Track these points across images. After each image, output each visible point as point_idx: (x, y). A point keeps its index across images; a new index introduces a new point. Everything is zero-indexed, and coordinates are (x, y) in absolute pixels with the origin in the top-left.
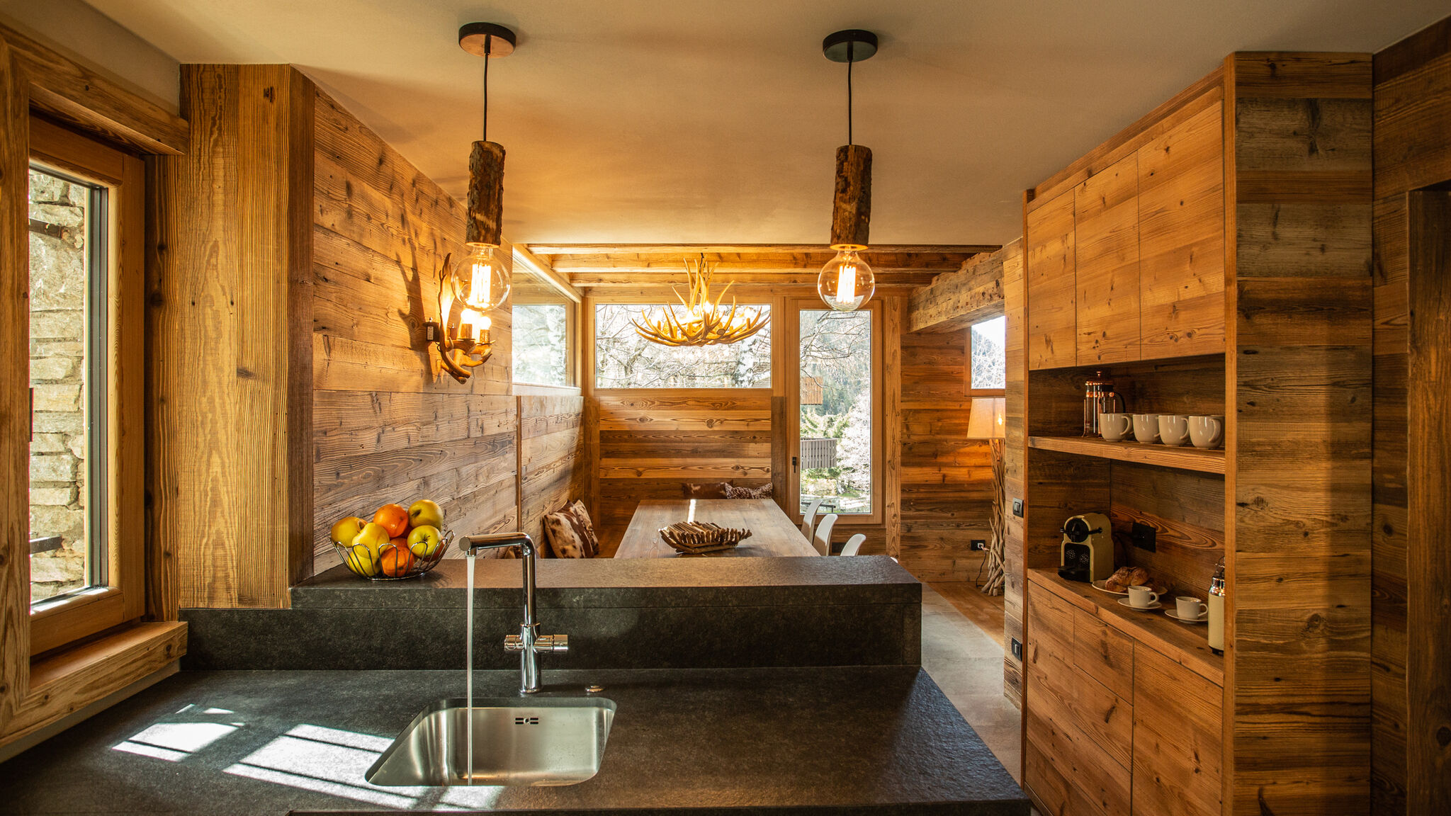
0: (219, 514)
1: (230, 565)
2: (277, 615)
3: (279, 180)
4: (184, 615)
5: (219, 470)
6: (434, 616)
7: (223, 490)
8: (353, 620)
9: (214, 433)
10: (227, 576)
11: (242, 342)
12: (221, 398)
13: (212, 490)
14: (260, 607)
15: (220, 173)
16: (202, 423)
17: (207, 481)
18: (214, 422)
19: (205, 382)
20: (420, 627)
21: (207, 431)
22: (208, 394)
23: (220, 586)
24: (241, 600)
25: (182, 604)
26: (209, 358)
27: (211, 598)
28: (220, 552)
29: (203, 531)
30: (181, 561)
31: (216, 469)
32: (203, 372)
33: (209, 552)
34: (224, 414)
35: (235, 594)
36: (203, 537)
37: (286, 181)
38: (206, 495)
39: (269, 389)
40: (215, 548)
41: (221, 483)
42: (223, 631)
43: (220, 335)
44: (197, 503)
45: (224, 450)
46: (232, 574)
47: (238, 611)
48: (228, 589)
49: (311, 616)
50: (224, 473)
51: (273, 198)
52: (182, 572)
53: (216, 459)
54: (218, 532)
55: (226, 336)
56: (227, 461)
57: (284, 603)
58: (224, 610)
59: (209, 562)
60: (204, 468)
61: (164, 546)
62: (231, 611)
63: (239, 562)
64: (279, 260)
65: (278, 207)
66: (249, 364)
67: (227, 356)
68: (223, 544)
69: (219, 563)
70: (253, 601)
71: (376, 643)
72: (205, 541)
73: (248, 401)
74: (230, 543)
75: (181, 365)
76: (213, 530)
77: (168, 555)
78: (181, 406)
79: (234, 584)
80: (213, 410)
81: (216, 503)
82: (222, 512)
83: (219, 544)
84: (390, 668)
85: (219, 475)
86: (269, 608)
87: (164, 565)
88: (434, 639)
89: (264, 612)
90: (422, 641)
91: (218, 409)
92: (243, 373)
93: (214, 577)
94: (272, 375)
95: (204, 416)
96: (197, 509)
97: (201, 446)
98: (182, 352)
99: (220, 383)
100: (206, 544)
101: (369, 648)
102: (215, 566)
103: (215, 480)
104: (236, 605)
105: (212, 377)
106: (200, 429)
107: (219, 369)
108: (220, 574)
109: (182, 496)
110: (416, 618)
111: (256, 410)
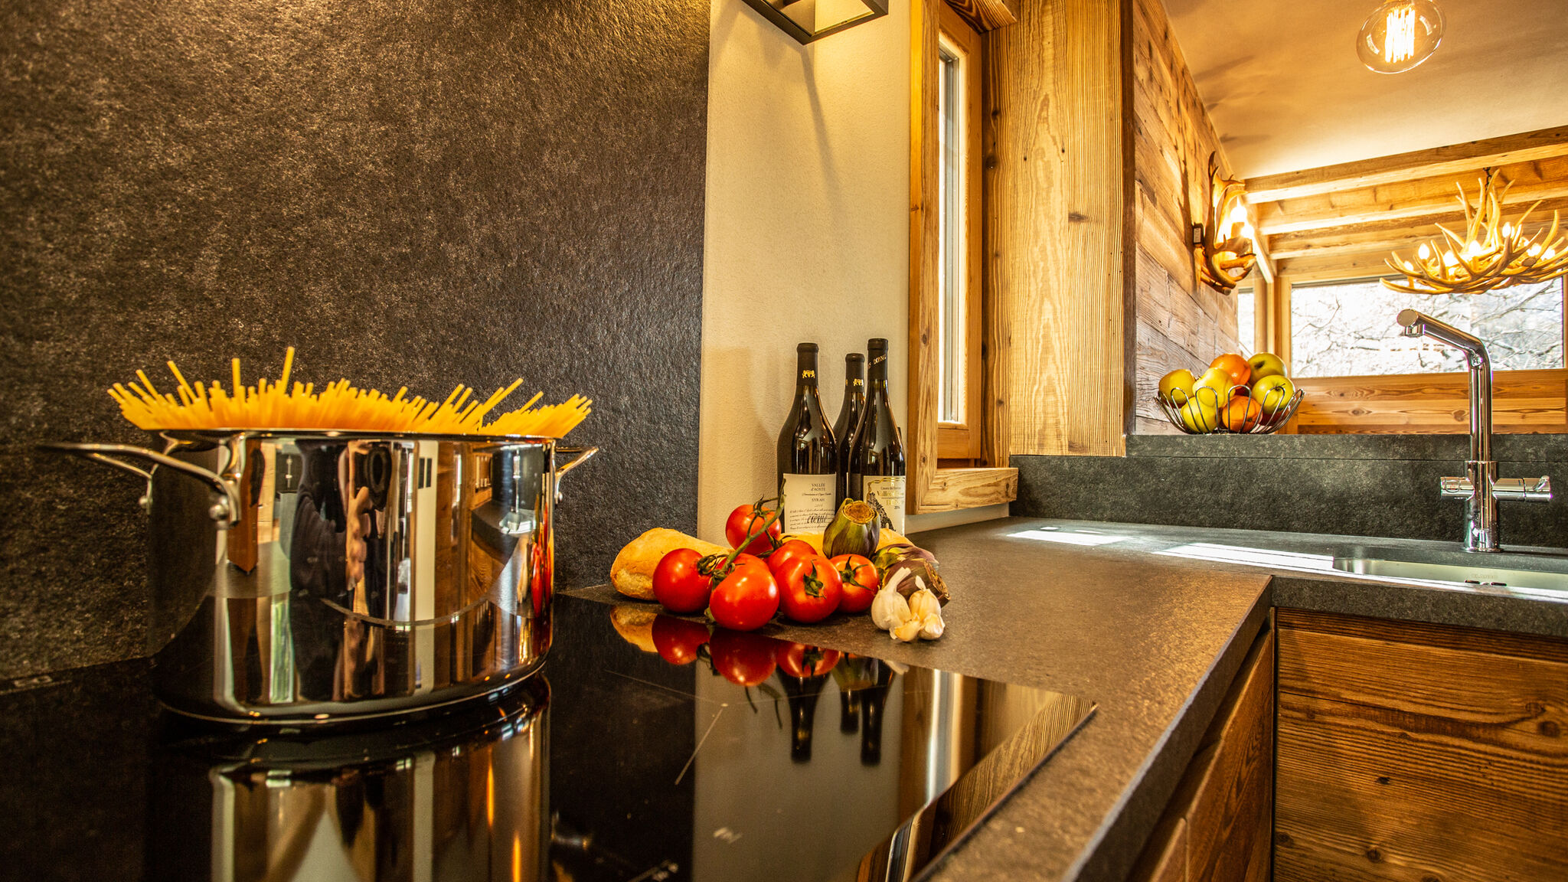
0: (1050, 361)
1: (1060, 411)
2: (1110, 463)
3: (1110, 19)
4: (1015, 461)
5: (1051, 317)
6: (1304, 467)
7: (1054, 336)
8: (1197, 470)
9: (1046, 281)
10: (1057, 423)
11: (1074, 187)
12: (1053, 245)
13: (1044, 337)
14: (1091, 454)
15: (1049, 29)
16: (1034, 272)
17: (1038, 329)
18: (1046, 270)
19: (1037, 233)
20: (1284, 480)
21: (1039, 280)
22: (1040, 243)
23: (1051, 433)
24: (1071, 447)
25: (1012, 451)
26: (1041, 208)
27: (1041, 445)
28: (1051, 399)
29: (1035, 378)
30: (1013, 409)
31: (1048, 315)
32: (1035, 222)
33: (1040, 399)
34: (1056, 261)
35: (1065, 442)
36: (1034, 384)
37: (1117, 16)
38: (1038, 342)
39: (1103, 233)
40: (1046, 395)
41: (1053, 330)
42: (1052, 479)
43: (1050, 184)
44: (1029, 351)
45: (1056, 297)
46: (1063, 421)
47: (1068, 458)
48: (1059, 436)
49: (1149, 465)
50: (1055, 319)
51: (1104, 38)
52: (1013, 419)
53: (1047, 306)
54: (1049, 379)
55: (1057, 184)
56: (1058, 306)
57: (1118, 449)
58: (1054, 457)
59: (1040, 409)
60: (1036, 316)
61: (996, 393)
62: (1061, 458)
63: (1070, 408)
64: (1112, 98)
65: (1110, 45)
66: (1081, 209)
67: (1059, 205)
68: (1054, 391)
69: (1050, 409)
70: (1083, 448)
71: (1226, 497)
72: (1036, 388)
73: (1081, 244)
74: (1061, 389)
75: (1014, 219)
76: (1045, 376)
77: (1000, 402)
78: (1014, 258)
79: (1065, 431)
80: (1045, 259)
81: (1047, 350)
82: (1054, 359)
83: (1050, 390)
84: (1243, 527)
85: (1051, 322)
86: (1101, 455)
87: (997, 414)
88: (1303, 496)
89: (1096, 459)
90: (1287, 498)
91: (1050, 258)
92: (1075, 217)
93: (1045, 423)
94: (1106, 217)
95: (1036, 265)
96: (1029, 357)
97: (1033, 294)
98: (1014, 207)
99: (1051, 231)
100: (1038, 391)
101: (1217, 503)
102: (1045, 413)
103: (1047, 327)
104: (1066, 452)
105: (1044, 227)
106: (1032, 279)
107: (1050, 217)
108: (1051, 421)
109: (1014, 345)
110: (1279, 470)
111: (1089, 252)
